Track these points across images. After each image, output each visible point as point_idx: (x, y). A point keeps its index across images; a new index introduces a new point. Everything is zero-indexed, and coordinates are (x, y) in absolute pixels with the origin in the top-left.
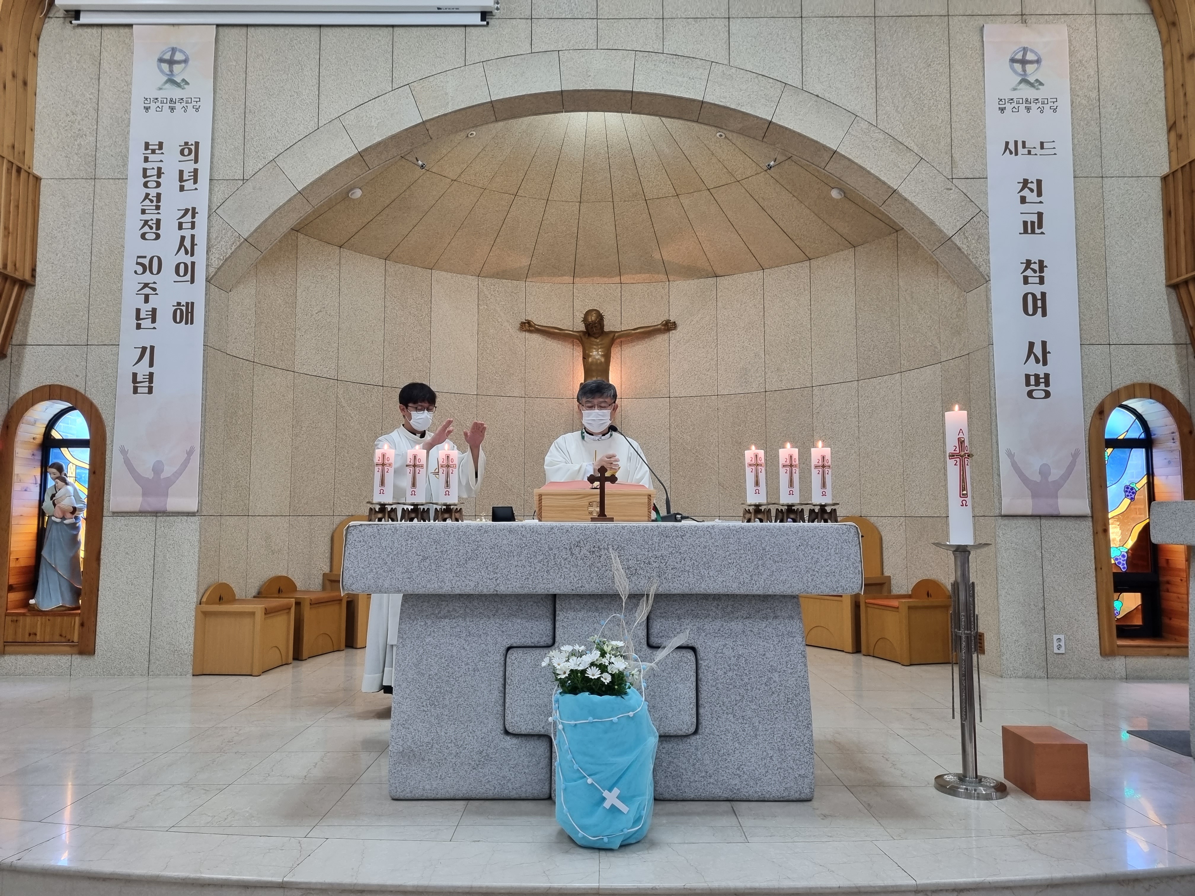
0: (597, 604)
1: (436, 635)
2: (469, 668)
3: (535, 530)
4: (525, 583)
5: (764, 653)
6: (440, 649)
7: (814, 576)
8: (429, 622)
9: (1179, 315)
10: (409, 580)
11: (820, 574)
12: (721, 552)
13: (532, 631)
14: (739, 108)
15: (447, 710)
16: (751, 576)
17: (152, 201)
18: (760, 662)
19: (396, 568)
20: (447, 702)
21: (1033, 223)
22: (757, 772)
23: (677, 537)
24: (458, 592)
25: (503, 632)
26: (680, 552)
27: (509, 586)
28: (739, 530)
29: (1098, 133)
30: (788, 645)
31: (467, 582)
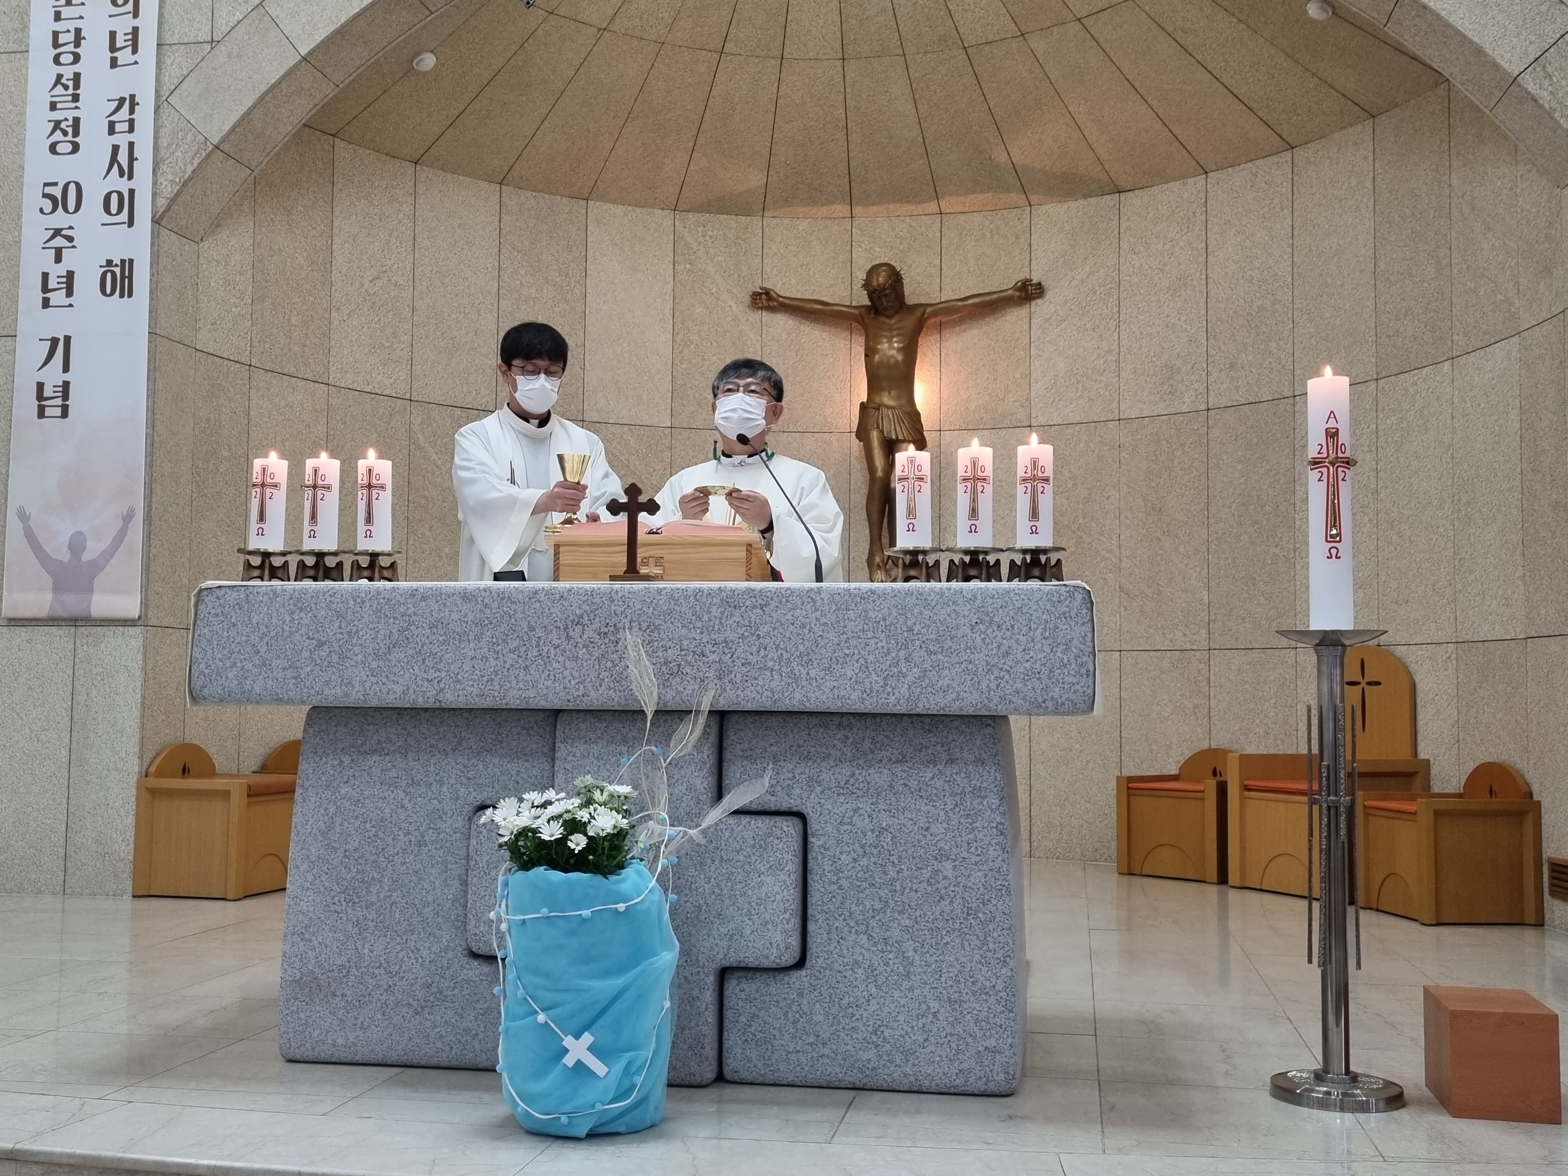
0: (625, 731)
1: (357, 783)
2: (410, 841)
3: (506, 595)
4: (488, 688)
5: (927, 825)
6: (363, 807)
7: (1002, 678)
8: (347, 760)
10: (294, 681)
11: (1012, 676)
12: (831, 635)
13: (519, 779)
15: (373, 912)
16: (885, 679)
17: (66, 87)
18: (920, 842)
19: (275, 661)
20: (374, 898)
22: (908, 1039)
23: (754, 607)
24: (375, 703)
25: (469, 779)
26: (759, 635)
27: (461, 693)
28: (865, 596)
30: (972, 813)
31: (390, 685)
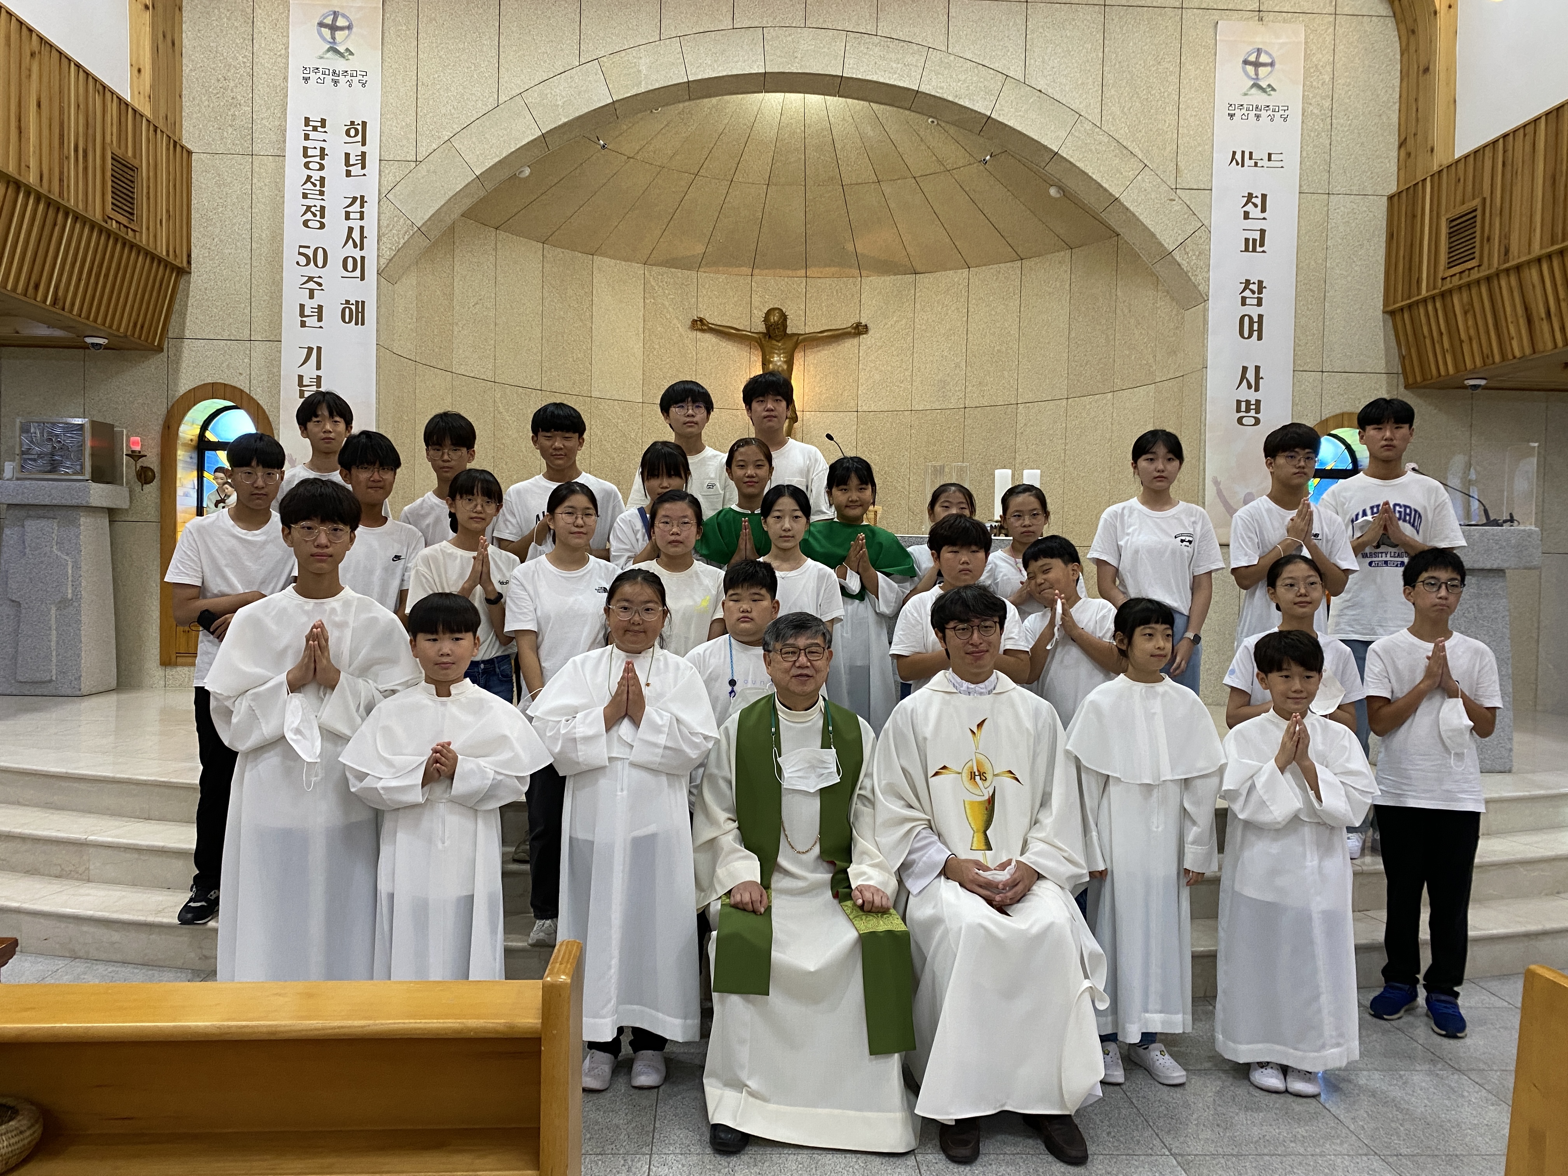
9: (1393, 344)
14: (956, 101)
17: (314, 185)
21: (1254, 240)
29: (1328, 145)
